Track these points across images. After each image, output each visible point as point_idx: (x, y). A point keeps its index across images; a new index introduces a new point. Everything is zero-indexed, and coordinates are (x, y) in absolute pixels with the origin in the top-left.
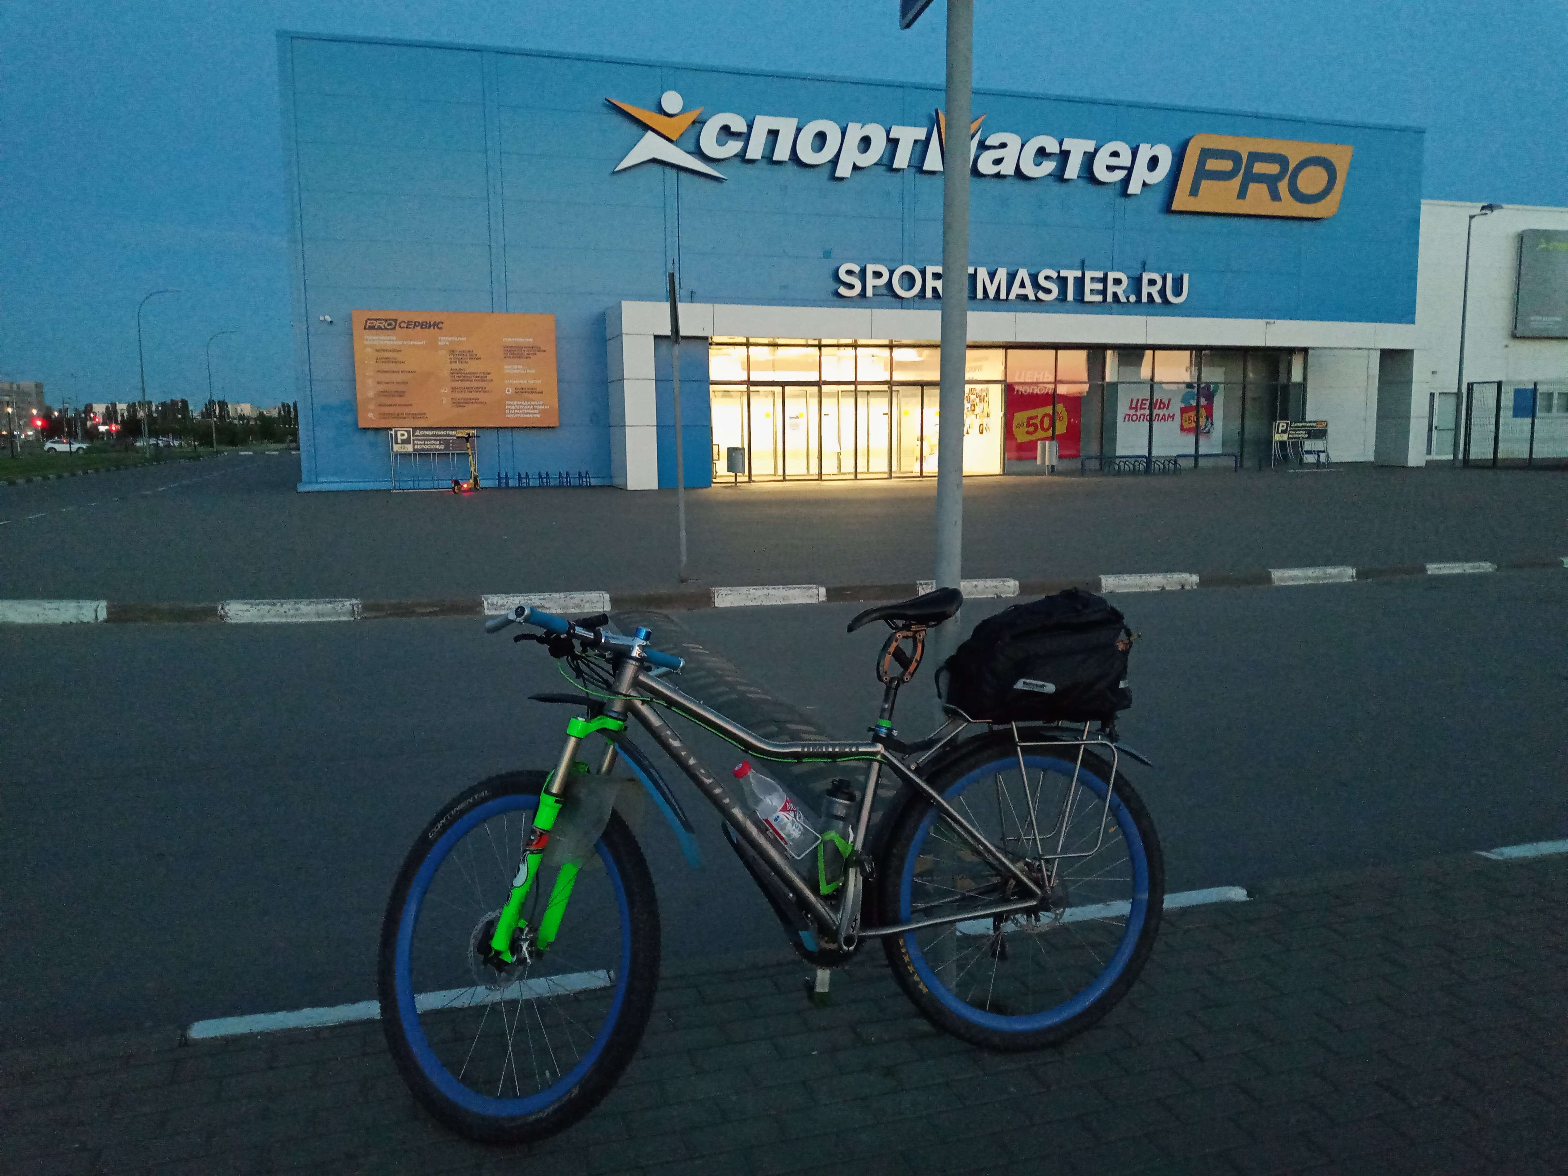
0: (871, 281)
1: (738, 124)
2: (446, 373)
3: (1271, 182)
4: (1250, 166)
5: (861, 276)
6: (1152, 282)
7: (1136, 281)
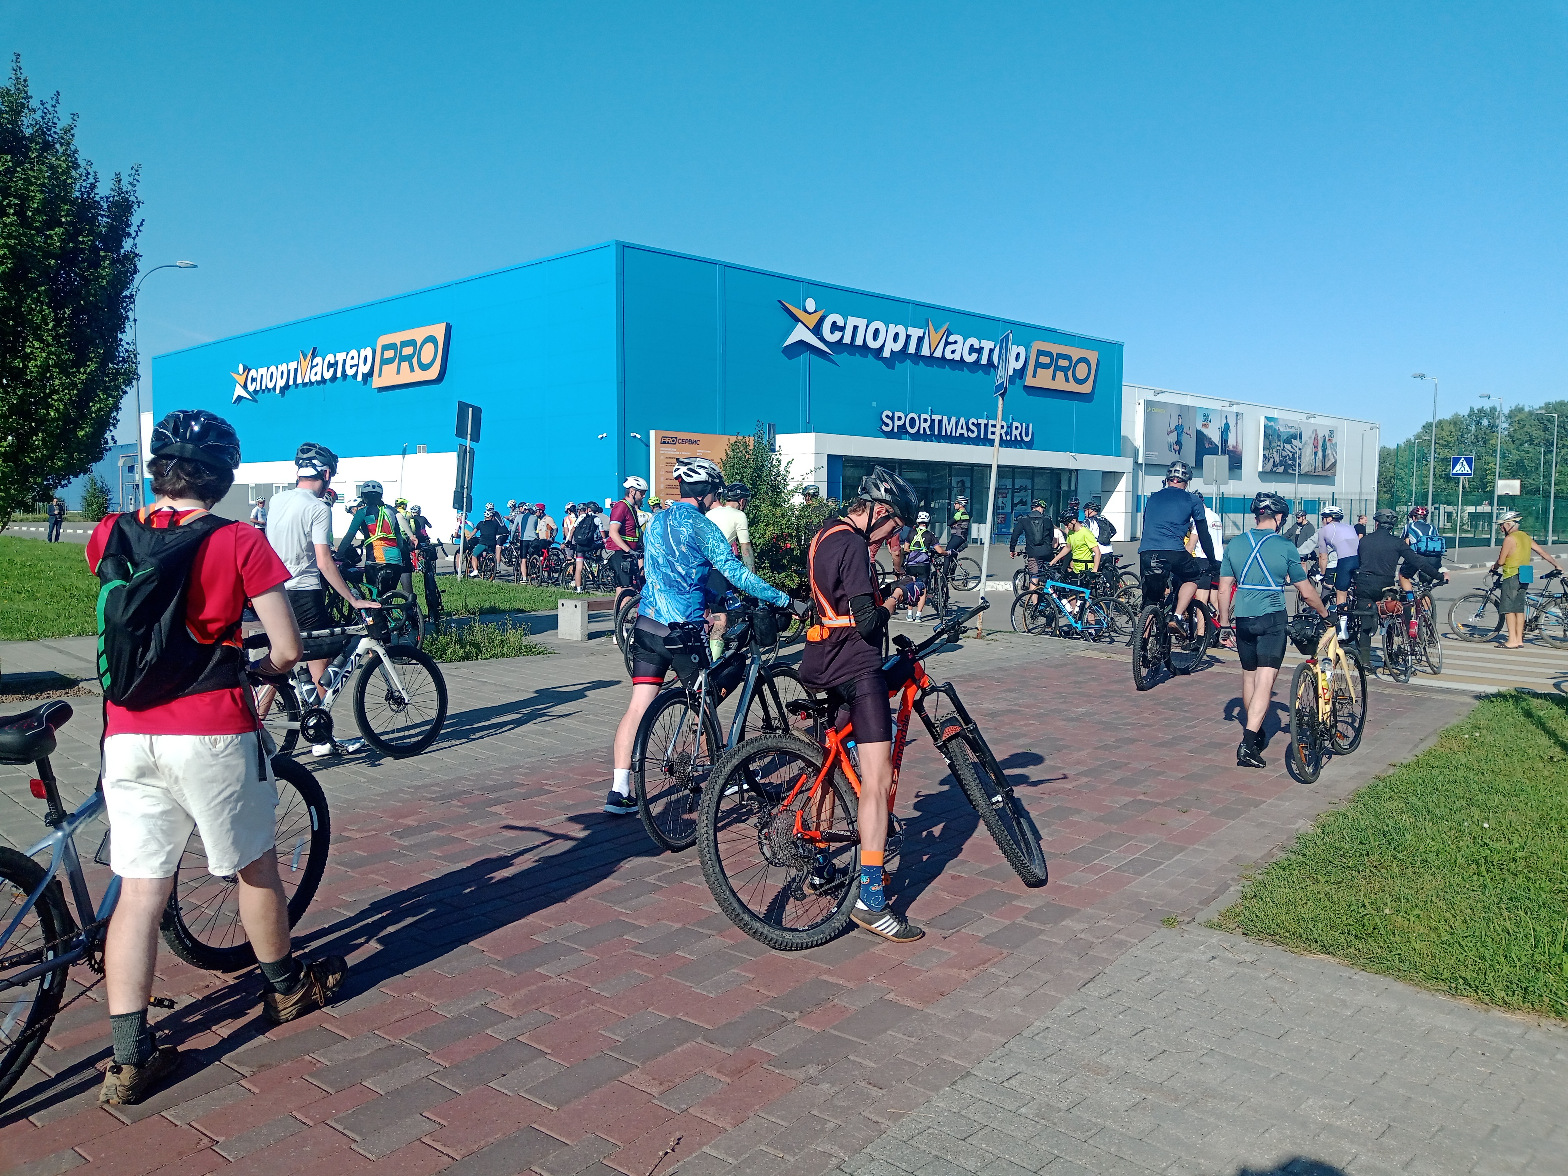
0: (897, 423)
3: (1065, 370)
4: (1057, 361)
5: (892, 419)
6: (1017, 428)
7: (1010, 427)
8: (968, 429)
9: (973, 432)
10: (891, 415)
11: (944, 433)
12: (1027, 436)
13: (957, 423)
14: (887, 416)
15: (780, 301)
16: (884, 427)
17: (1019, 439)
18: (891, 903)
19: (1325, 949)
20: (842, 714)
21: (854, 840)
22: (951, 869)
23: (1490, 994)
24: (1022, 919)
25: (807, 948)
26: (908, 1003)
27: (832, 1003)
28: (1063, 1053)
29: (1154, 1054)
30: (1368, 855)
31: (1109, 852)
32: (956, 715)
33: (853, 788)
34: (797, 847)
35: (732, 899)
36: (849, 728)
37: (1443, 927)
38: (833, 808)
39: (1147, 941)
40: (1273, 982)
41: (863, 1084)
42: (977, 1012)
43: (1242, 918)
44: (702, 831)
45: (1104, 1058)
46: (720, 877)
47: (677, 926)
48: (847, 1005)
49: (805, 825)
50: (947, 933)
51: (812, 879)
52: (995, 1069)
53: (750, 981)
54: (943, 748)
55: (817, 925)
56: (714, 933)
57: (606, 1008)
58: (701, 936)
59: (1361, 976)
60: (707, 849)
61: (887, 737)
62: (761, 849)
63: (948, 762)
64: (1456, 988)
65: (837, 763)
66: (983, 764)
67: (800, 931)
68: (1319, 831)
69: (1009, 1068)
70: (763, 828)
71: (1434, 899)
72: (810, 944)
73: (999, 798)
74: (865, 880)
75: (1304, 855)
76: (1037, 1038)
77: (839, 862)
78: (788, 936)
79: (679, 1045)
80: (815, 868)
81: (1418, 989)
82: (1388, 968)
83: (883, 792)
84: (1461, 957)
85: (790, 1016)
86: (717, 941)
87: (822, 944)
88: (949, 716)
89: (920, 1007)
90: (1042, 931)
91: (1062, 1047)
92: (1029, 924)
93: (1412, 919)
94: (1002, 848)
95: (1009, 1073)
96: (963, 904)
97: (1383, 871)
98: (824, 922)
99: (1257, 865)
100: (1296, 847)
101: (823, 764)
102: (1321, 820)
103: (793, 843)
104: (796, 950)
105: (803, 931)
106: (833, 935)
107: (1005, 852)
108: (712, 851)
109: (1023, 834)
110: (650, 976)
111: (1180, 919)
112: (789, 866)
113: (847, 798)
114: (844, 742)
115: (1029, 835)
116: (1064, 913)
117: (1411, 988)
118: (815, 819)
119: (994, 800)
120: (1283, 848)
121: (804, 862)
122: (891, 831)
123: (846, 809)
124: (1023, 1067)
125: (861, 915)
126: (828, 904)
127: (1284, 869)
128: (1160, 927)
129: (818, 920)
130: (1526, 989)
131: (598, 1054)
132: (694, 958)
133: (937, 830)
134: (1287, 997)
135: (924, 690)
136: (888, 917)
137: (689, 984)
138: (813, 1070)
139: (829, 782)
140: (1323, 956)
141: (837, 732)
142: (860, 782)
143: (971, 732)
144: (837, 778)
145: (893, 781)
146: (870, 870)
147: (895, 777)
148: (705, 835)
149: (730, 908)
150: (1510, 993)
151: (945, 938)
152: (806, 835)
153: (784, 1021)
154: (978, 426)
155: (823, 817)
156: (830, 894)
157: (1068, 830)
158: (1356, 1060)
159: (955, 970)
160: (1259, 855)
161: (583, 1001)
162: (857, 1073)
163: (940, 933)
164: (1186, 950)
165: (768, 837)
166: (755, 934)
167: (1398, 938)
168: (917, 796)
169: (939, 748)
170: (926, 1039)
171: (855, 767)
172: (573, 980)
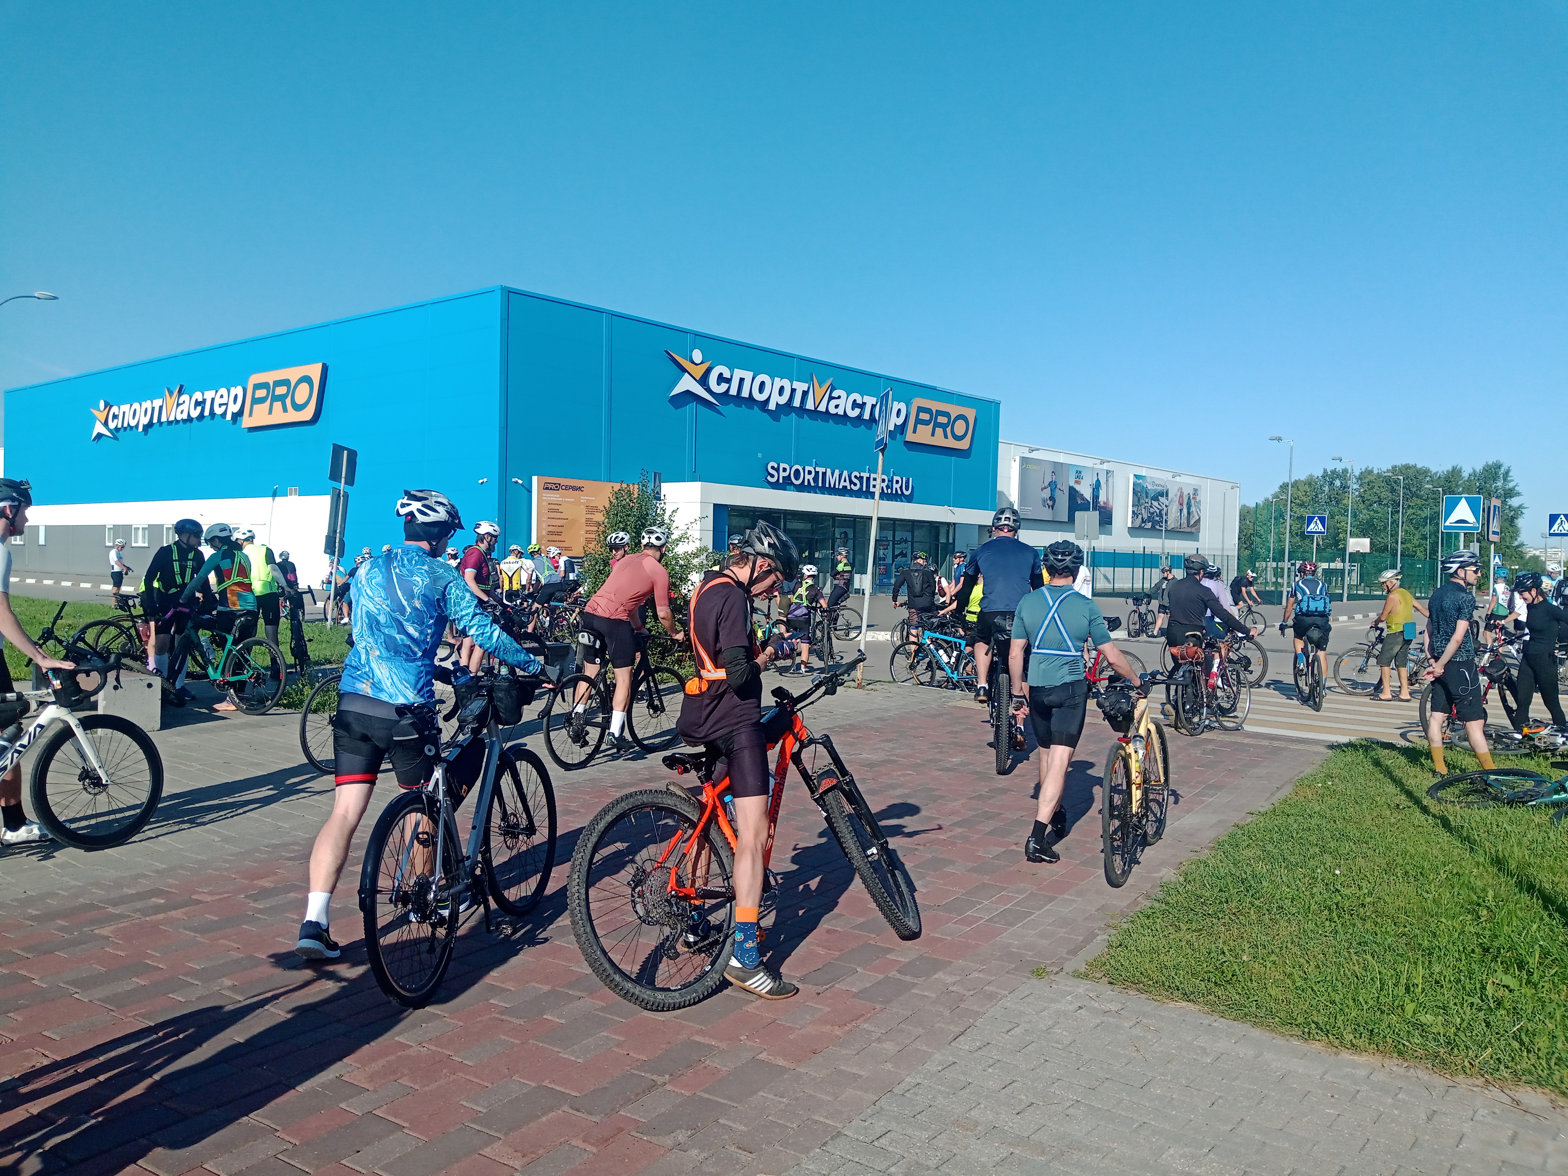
0: (782, 474)
1: (727, 374)
2: (584, 520)
3: (944, 426)
4: (936, 418)
5: (777, 470)
6: (897, 482)
7: (891, 481)
8: (851, 482)
9: (855, 485)
10: (776, 466)
11: (827, 486)
12: (907, 489)
13: (840, 476)
14: (773, 468)
15: (666, 352)
16: (769, 478)
17: (899, 492)
18: (765, 959)
19: (1186, 997)
20: (720, 767)
21: (729, 896)
22: (826, 923)
23: (1340, 1037)
24: (895, 973)
25: (679, 1008)
26: (781, 1062)
27: (703, 1065)
28: (933, 1109)
29: (1022, 1107)
30: (1227, 902)
31: (982, 903)
32: (833, 767)
33: (729, 843)
34: (671, 905)
35: (603, 959)
36: (727, 782)
37: (1297, 973)
38: (709, 864)
39: (1016, 993)
40: (1137, 1031)
41: (733, 1148)
42: (849, 1070)
43: (1108, 967)
44: (574, 890)
45: (973, 1113)
46: (591, 936)
47: (546, 988)
48: (719, 1067)
49: (680, 882)
50: (821, 989)
51: (686, 936)
52: (865, 1128)
53: (619, 1045)
54: (820, 801)
55: (690, 984)
56: (583, 994)
57: (468, 1077)
58: (571, 999)
59: (1221, 1023)
60: (578, 908)
61: (764, 791)
62: (634, 907)
63: (825, 814)
64: (1309, 1033)
65: (713, 818)
66: (859, 816)
67: (673, 991)
68: (1182, 879)
69: (880, 1126)
70: (636, 886)
71: (1289, 945)
72: (682, 1004)
73: (874, 850)
74: (739, 936)
75: (1167, 904)
76: (908, 1095)
77: (715, 918)
78: (660, 996)
79: (543, 1114)
80: (687, 926)
81: (1274, 1035)
82: (1246, 1015)
83: (759, 847)
84: (1314, 1002)
85: (660, 1080)
86: (587, 1004)
87: (695, 1003)
88: (826, 769)
89: (792, 1066)
90: (914, 985)
91: (932, 1103)
92: (903, 978)
93: (1269, 965)
94: (876, 901)
95: (879, 1132)
96: (837, 959)
97: (1241, 917)
98: (697, 980)
99: (1123, 915)
100: (1161, 895)
101: (699, 820)
102: (1183, 868)
103: (667, 901)
104: (668, 1010)
105: (675, 990)
106: (706, 993)
107: (879, 905)
108: (584, 910)
109: (898, 886)
110: (517, 1041)
111: (1048, 969)
112: (663, 924)
113: (724, 854)
114: (721, 796)
115: (904, 888)
116: (936, 966)
117: (1267, 1034)
118: (690, 876)
119: (869, 852)
120: (1148, 897)
121: (678, 920)
122: (766, 886)
123: (721, 865)
124: (893, 1126)
125: (735, 973)
126: (702, 961)
127: (1148, 917)
128: (1029, 978)
129: (691, 979)
130: (1372, 1031)
131: (458, 1127)
132: (563, 1021)
133: (813, 884)
134: (1150, 1045)
135: (801, 742)
136: (762, 974)
137: (556, 1049)
138: (681, 1136)
139: (705, 838)
140: (1184, 1004)
141: (714, 786)
142: (736, 837)
143: (847, 784)
144: (713, 834)
145: (769, 836)
146: (744, 927)
147: (772, 831)
148: (577, 895)
149: (602, 969)
150: (1358, 1035)
151: (819, 994)
152: (681, 892)
153: (654, 1085)
154: (860, 479)
155: (698, 873)
156: (704, 952)
157: (942, 882)
158: (1215, 1107)
159: (829, 1027)
160: (1125, 904)
161: (445, 1071)
162: (726, 1137)
163: (815, 989)
164: (1053, 1001)
165: (641, 895)
166: (626, 995)
167: (1255, 984)
168: (795, 849)
169: (815, 800)
170: (797, 1099)
171: (731, 822)
172: (434, 1048)
